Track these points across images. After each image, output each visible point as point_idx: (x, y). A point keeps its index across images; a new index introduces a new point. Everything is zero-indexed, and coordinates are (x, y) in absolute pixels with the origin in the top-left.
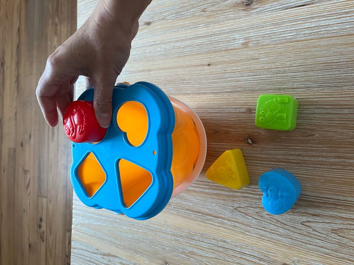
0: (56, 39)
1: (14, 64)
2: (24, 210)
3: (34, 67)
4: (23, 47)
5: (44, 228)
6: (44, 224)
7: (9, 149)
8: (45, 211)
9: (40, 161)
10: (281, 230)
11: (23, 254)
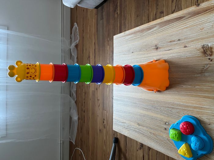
0: (108, 47)
1: (93, 57)
2: (98, 116)
3: (101, 58)
4: (96, 50)
5: (105, 123)
6: (105, 121)
7: (92, 91)
8: (105, 116)
9: (103, 96)
10: (165, 113)
11: (97, 134)
